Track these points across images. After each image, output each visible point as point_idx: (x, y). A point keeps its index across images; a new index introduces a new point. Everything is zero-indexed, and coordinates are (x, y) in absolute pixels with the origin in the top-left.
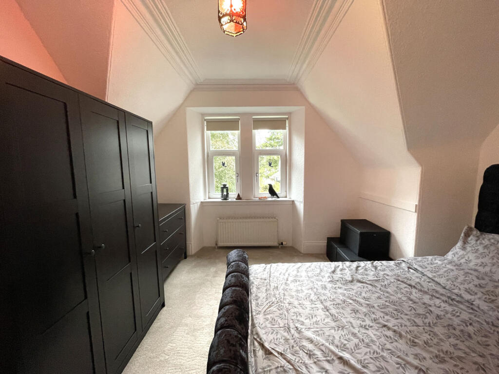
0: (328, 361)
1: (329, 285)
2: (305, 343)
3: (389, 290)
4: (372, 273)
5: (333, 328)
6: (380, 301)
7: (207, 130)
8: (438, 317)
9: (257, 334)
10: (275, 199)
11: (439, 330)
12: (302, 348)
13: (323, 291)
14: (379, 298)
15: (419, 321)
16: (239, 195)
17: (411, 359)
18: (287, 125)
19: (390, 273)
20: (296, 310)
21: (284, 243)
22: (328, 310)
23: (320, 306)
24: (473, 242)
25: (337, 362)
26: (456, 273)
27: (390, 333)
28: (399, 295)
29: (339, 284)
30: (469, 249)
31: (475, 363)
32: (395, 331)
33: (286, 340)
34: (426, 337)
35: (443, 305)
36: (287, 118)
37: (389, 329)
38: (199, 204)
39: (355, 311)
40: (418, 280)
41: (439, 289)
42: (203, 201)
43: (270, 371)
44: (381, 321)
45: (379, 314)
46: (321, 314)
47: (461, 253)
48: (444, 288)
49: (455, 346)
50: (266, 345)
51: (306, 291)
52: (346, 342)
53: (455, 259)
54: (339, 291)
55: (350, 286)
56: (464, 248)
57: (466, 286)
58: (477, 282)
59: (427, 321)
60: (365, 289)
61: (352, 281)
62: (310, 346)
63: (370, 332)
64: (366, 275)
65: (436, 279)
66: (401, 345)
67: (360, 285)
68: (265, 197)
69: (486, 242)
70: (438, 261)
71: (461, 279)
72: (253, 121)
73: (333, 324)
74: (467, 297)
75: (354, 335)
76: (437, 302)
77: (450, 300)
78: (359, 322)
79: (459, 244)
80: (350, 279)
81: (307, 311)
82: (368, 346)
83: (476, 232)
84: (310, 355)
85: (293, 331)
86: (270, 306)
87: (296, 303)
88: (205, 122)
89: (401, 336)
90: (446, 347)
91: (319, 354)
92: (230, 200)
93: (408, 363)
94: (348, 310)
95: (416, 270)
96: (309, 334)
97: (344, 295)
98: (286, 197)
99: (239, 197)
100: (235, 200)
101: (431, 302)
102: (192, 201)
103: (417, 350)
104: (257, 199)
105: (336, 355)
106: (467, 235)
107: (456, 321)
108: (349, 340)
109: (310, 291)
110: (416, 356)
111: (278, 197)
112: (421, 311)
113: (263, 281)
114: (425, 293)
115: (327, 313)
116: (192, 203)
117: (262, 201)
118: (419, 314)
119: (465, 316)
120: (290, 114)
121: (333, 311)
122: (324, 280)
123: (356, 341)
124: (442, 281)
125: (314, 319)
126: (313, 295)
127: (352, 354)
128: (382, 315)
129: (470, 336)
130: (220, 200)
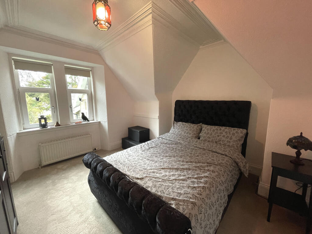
0: (160, 171)
1: (143, 153)
2: (150, 171)
3: (161, 147)
4: (154, 144)
5: (154, 163)
6: (161, 151)
7: (16, 68)
8: (176, 149)
9: (132, 177)
10: (86, 122)
11: (177, 152)
12: (150, 172)
13: (142, 155)
14: (160, 150)
15: (172, 152)
16: (57, 123)
17: (176, 160)
18: (91, 74)
19: (158, 142)
20: (138, 164)
21: (96, 149)
22: (149, 160)
23: (145, 160)
24: (176, 126)
25: (162, 170)
26: (174, 136)
27: (168, 157)
28: (164, 147)
29: (146, 151)
30: (175, 128)
31: (186, 155)
32: (169, 156)
33: (144, 173)
34: (176, 154)
35: (175, 146)
36: (91, 71)
37: (168, 156)
38: (15, 135)
39: (156, 156)
40: (166, 141)
41: (172, 142)
42: (18, 132)
43: (147, 182)
44: (164, 155)
45: (163, 154)
46: (148, 162)
47: (174, 130)
48: (173, 141)
49: (182, 153)
50: (139, 177)
51: (137, 158)
52: (160, 165)
53: (172, 132)
54: (148, 153)
55: (149, 150)
56: (174, 128)
57: (178, 139)
58: (180, 137)
59: (174, 151)
60: (155, 149)
61: (149, 149)
62: (152, 171)
63: (164, 159)
64: (152, 145)
65: (170, 140)
66: (173, 159)
67: (152, 149)
68: (80, 122)
69: (178, 125)
70: (169, 134)
71: (176, 137)
72: (65, 68)
73: (153, 162)
74: (179, 141)
75: (161, 162)
76: (173, 145)
77: (176, 144)
78: (159, 159)
79: (172, 127)
80: (148, 148)
81: (143, 163)
82: (166, 162)
83: (175, 122)
84: (154, 172)
85: (143, 170)
86: (128, 168)
87: (136, 163)
88: (13, 61)
89: (171, 157)
90: (180, 154)
91: (156, 171)
92: (49, 127)
93: (176, 161)
94: (154, 157)
95: (164, 139)
96: (149, 168)
97: (150, 154)
98: (94, 120)
99: (58, 124)
100: (54, 127)
101: (172, 146)
102: (8, 133)
103: (176, 158)
104: (74, 124)
105: (160, 168)
106: (174, 124)
107: (179, 148)
108: (160, 164)
109: (138, 157)
110: (176, 159)
111: (88, 121)
112: (171, 149)
113: (116, 161)
114: (170, 144)
115: (149, 161)
116: (8, 135)
117: (78, 125)
118: (171, 150)
119: (180, 146)
120: (92, 68)
121: (151, 159)
122: (140, 151)
123: (163, 163)
124: (172, 139)
125: (147, 164)
126: (140, 158)
127: (163, 166)
128: (164, 154)
129: (183, 150)
130: (39, 129)
